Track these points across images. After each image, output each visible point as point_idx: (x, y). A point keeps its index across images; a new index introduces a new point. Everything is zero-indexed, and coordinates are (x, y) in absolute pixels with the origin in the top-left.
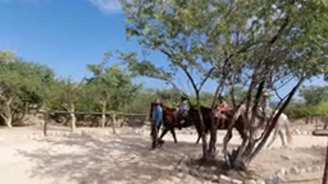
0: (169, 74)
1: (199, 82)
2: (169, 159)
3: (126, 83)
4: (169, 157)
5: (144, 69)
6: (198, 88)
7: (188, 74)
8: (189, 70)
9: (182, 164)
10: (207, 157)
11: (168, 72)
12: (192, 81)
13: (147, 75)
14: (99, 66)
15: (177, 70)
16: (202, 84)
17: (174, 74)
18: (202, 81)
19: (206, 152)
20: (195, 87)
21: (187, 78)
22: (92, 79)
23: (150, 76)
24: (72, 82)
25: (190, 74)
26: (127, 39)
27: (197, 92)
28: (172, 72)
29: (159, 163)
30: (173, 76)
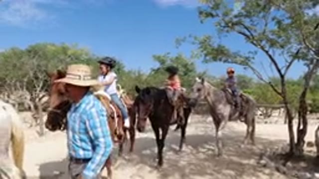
0: (247, 58)
1: (284, 65)
2: (248, 152)
3: (191, 71)
4: (249, 150)
5: (219, 54)
6: (283, 72)
7: (270, 56)
8: (271, 53)
9: (264, 158)
10: (294, 150)
11: (247, 55)
12: (276, 64)
13: (220, 60)
14: (164, 56)
15: (256, 53)
16: (288, 67)
17: (253, 58)
18: (288, 64)
19: (294, 146)
20: (279, 71)
21: (269, 60)
22: (159, 69)
23: (225, 61)
24: (142, 73)
25: (272, 56)
26: (202, 22)
27: (282, 76)
28: (251, 55)
29: (239, 156)
30: (252, 60)
